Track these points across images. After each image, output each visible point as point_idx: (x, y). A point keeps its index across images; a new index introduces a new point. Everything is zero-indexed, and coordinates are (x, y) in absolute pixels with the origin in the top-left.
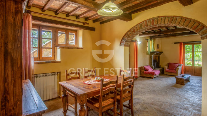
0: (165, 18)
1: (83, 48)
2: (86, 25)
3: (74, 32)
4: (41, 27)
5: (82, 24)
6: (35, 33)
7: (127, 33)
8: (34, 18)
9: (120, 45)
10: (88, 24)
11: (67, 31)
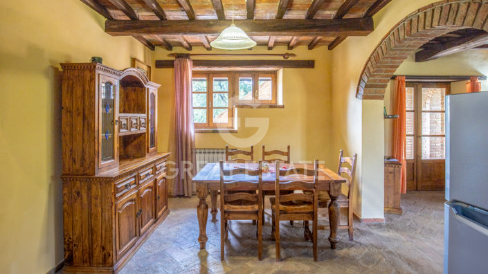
0: (433, 10)
1: (283, 107)
2: (291, 58)
3: (270, 75)
4: (211, 75)
5: (281, 58)
6: (199, 85)
7: (366, 65)
8: (196, 63)
9: (357, 97)
10: (294, 55)
11: (255, 76)
